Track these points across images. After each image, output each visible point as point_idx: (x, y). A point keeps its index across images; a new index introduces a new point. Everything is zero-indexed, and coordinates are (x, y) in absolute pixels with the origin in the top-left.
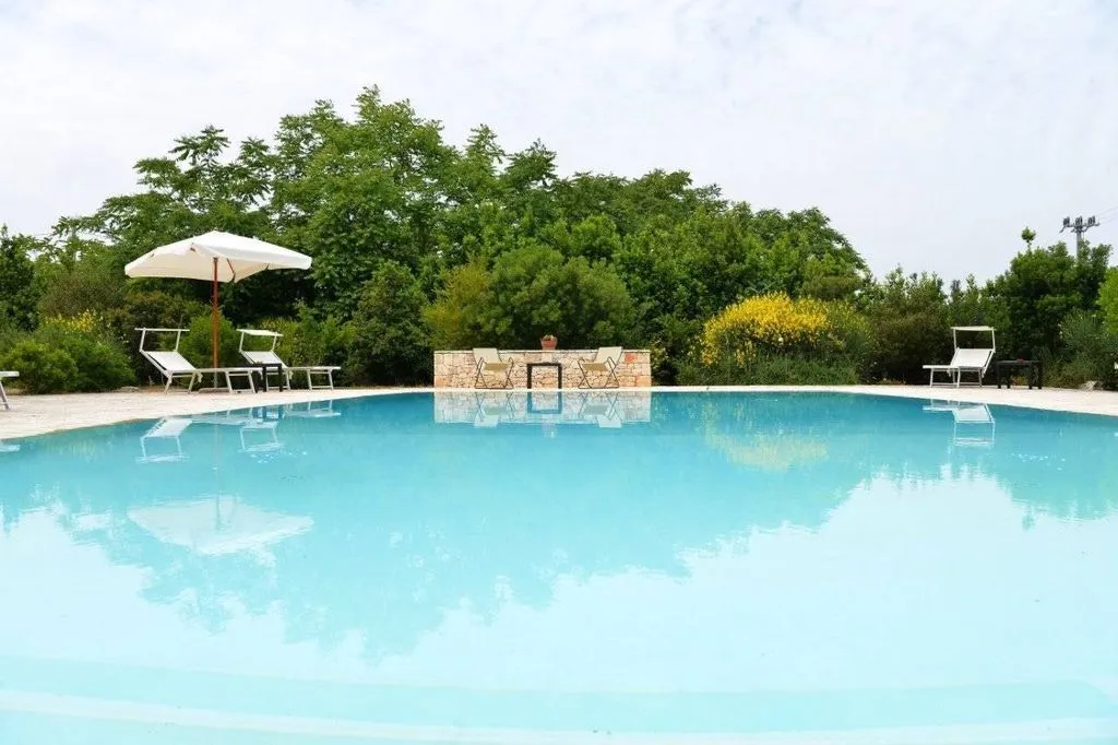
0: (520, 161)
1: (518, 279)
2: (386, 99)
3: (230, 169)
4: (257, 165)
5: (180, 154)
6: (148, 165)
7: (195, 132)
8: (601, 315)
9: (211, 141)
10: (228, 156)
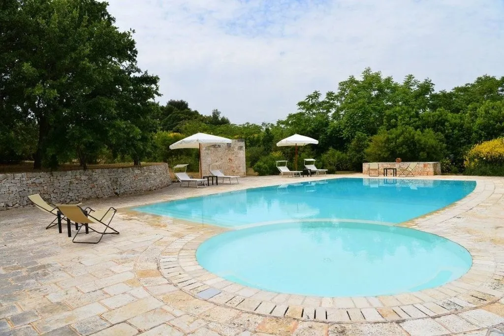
0: (421, 86)
1: (393, 139)
2: (373, 71)
3: (323, 102)
4: (332, 99)
5: (307, 100)
6: (300, 104)
7: (311, 93)
8: (423, 149)
9: (316, 95)
10: (322, 98)
